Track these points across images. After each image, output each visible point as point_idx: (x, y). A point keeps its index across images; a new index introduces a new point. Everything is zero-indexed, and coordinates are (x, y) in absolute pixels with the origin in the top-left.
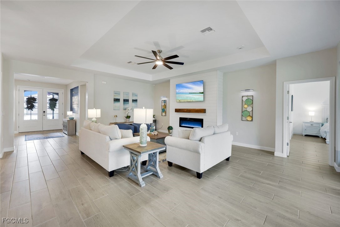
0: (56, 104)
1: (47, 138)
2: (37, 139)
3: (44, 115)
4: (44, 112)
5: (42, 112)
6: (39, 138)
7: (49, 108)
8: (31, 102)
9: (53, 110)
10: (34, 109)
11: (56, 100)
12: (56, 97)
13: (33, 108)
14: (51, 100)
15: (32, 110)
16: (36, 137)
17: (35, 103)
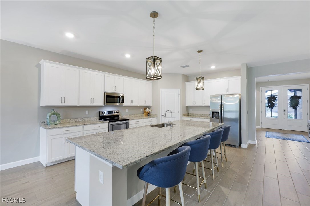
0: (299, 101)
1: (287, 139)
2: (276, 138)
3: (285, 114)
4: (285, 110)
5: (282, 111)
6: (278, 138)
7: (290, 107)
8: (272, 101)
9: (296, 109)
10: (274, 108)
11: (299, 97)
12: (298, 93)
13: (273, 106)
14: (291, 98)
15: (273, 109)
16: (276, 135)
17: (275, 101)
